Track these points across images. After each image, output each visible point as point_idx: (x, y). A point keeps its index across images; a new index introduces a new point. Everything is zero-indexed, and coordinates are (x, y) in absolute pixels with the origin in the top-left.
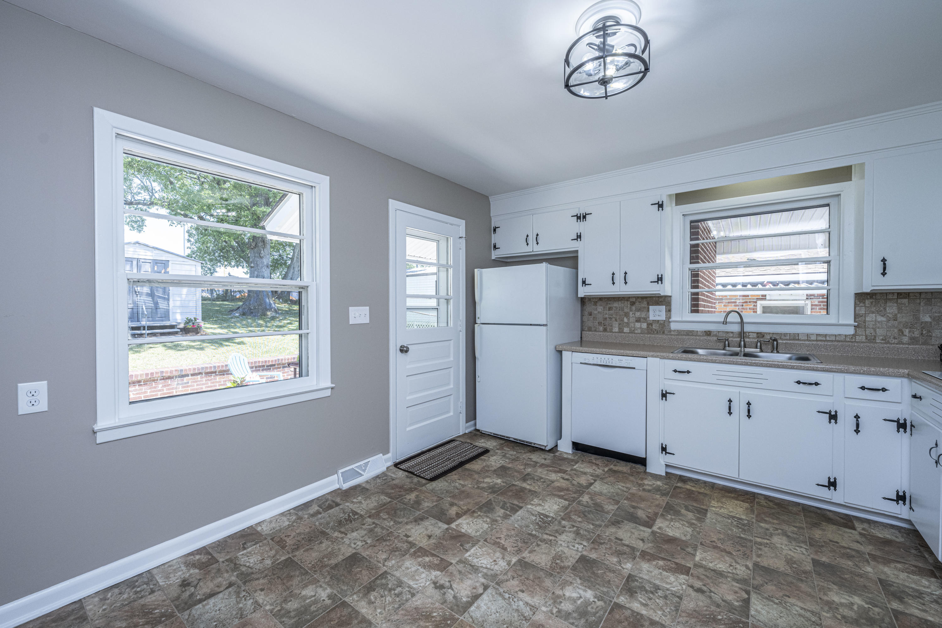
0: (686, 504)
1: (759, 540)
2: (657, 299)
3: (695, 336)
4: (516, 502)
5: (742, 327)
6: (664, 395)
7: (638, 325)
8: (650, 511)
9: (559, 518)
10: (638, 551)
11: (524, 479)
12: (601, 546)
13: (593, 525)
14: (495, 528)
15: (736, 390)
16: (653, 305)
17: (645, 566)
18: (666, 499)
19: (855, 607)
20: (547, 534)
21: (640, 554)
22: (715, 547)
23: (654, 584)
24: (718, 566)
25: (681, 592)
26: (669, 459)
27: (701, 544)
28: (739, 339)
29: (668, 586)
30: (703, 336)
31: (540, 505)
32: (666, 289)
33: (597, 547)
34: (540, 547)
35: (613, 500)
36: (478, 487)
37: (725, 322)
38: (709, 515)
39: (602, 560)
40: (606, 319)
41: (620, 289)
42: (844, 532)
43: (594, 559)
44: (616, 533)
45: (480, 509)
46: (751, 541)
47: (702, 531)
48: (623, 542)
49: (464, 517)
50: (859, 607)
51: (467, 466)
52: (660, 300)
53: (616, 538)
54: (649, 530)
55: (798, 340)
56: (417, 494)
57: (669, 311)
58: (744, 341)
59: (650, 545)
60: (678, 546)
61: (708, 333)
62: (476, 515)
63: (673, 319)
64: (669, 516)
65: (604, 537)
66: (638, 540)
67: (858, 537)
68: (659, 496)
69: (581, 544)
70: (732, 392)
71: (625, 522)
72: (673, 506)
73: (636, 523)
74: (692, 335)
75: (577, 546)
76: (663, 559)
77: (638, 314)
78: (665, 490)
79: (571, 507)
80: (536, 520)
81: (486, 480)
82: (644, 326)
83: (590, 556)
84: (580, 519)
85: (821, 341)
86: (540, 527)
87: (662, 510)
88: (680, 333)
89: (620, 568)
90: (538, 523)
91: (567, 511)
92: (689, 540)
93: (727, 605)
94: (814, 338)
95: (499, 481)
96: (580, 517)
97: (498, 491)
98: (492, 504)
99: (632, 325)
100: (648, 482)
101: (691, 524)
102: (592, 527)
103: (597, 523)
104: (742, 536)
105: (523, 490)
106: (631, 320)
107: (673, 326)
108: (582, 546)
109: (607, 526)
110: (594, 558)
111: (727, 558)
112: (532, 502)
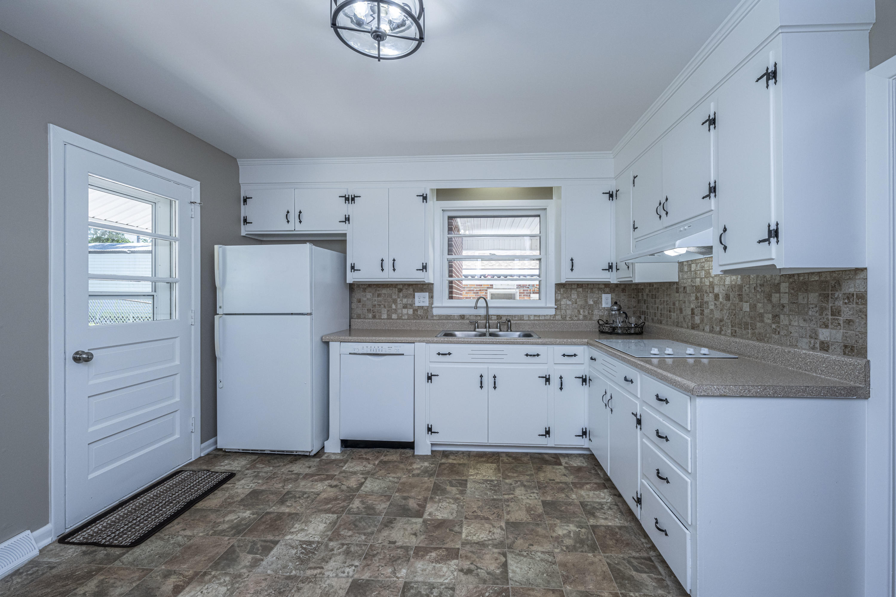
0: (450, 479)
1: (506, 497)
2: (422, 286)
3: (453, 320)
4: (270, 537)
5: (487, 311)
6: (429, 378)
7: (405, 311)
8: (420, 497)
9: (326, 539)
10: (412, 549)
11: (282, 502)
12: (374, 559)
13: (365, 535)
14: (238, 588)
15: (485, 366)
16: (418, 292)
17: (419, 565)
18: (433, 479)
19: (572, 535)
20: (310, 568)
21: (414, 553)
22: (477, 517)
23: (429, 583)
24: (480, 537)
25: (454, 581)
26: (435, 438)
27: (466, 518)
28: (485, 322)
29: (441, 580)
30: (459, 320)
31: (303, 530)
32: (429, 277)
33: (369, 562)
34: (301, 591)
35: (385, 496)
36: (215, 533)
37: (476, 307)
38: (468, 486)
39: (376, 577)
40: (375, 306)
41: (388, 276)
42: (557, 469)
43: (368, 580)
44: (389, 536)
45: (216, 565)
46: (501, 500)
47: (465, 503)
48: (397, 544)
49: (187, 589)
50: (575, 532)
51: (200, 505)
52: (424, 287)
53: (390, 542)
54: (420, 520)
55: (523, 320)
56: (102, 577)
57: (431, 297)
58: (489, 323)
59: (423, 537)
60: (446, 528)
61: (462, 317)
62: (207, 578)
63: (435, 305)
64: (437, 497)
65: (377, 545)
66: (412, 536)
67: (564, 471)
68: (426, 479)
69: (352, 565)
70: (482, 368)
71: (398, 518)
72: (440, 486)
73: (409, 516)
74: (450, 319)
75: (347, 570)
76: (435, 549)
77: (405, 301)
78: (432, 470)
79: (339, 520)
80: (296, 553)
81: (227, 519)
82: (411, 312)
83: (363, 577)
84: (350, 533)
85: (537, 320)
86: (302, 561)
87: (430, 493)
88: (441, 317)
89: (395, 579)
90: (299, 557)
91: (336, 527)
92: (456, 517)
93: (491, 577)
94: (532, 318)
95: (247, 514)
96: (350, 530)
97: (245, 529)
98: (234, 551)
99: (399, 311)
100: (417, 466)
101: (456, 500)
102: (363, 537)
103: (369, 531)
104: (495, 497)
105: (280, 516)
106: (400, 306)
107: (436, 312)
108: (353, 568)
109: (379, 531)
110: (368, 578)
111: (486, 525)
112: (293, 530)
